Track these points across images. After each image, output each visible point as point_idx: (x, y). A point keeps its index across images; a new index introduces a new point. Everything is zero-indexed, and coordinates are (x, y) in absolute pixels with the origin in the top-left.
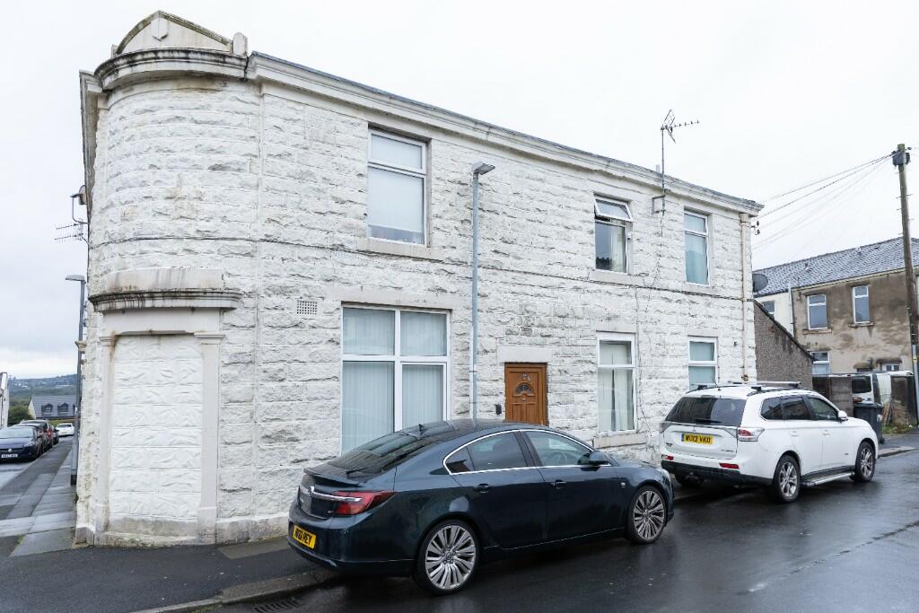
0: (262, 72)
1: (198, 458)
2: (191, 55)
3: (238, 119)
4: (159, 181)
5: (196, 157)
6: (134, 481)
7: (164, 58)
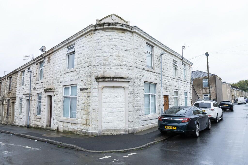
0: (135, 30)
1: (124, 115)
2: (123, 25)
3: (129, 40)
4: (114, 52)
5: (122, 48)
6: (109, 120)
7: (118, 25)
